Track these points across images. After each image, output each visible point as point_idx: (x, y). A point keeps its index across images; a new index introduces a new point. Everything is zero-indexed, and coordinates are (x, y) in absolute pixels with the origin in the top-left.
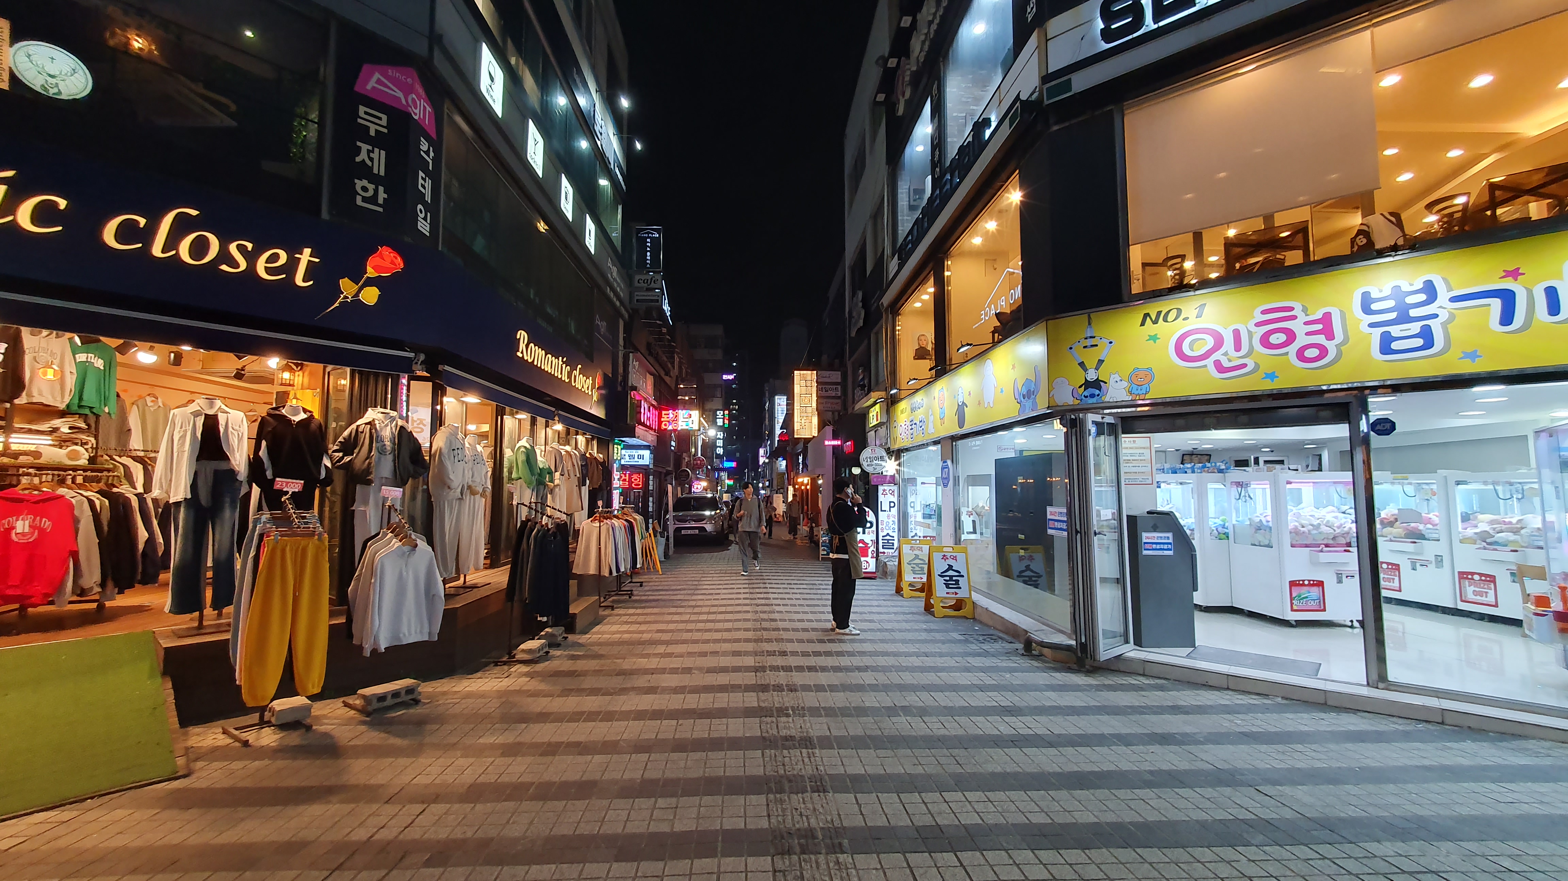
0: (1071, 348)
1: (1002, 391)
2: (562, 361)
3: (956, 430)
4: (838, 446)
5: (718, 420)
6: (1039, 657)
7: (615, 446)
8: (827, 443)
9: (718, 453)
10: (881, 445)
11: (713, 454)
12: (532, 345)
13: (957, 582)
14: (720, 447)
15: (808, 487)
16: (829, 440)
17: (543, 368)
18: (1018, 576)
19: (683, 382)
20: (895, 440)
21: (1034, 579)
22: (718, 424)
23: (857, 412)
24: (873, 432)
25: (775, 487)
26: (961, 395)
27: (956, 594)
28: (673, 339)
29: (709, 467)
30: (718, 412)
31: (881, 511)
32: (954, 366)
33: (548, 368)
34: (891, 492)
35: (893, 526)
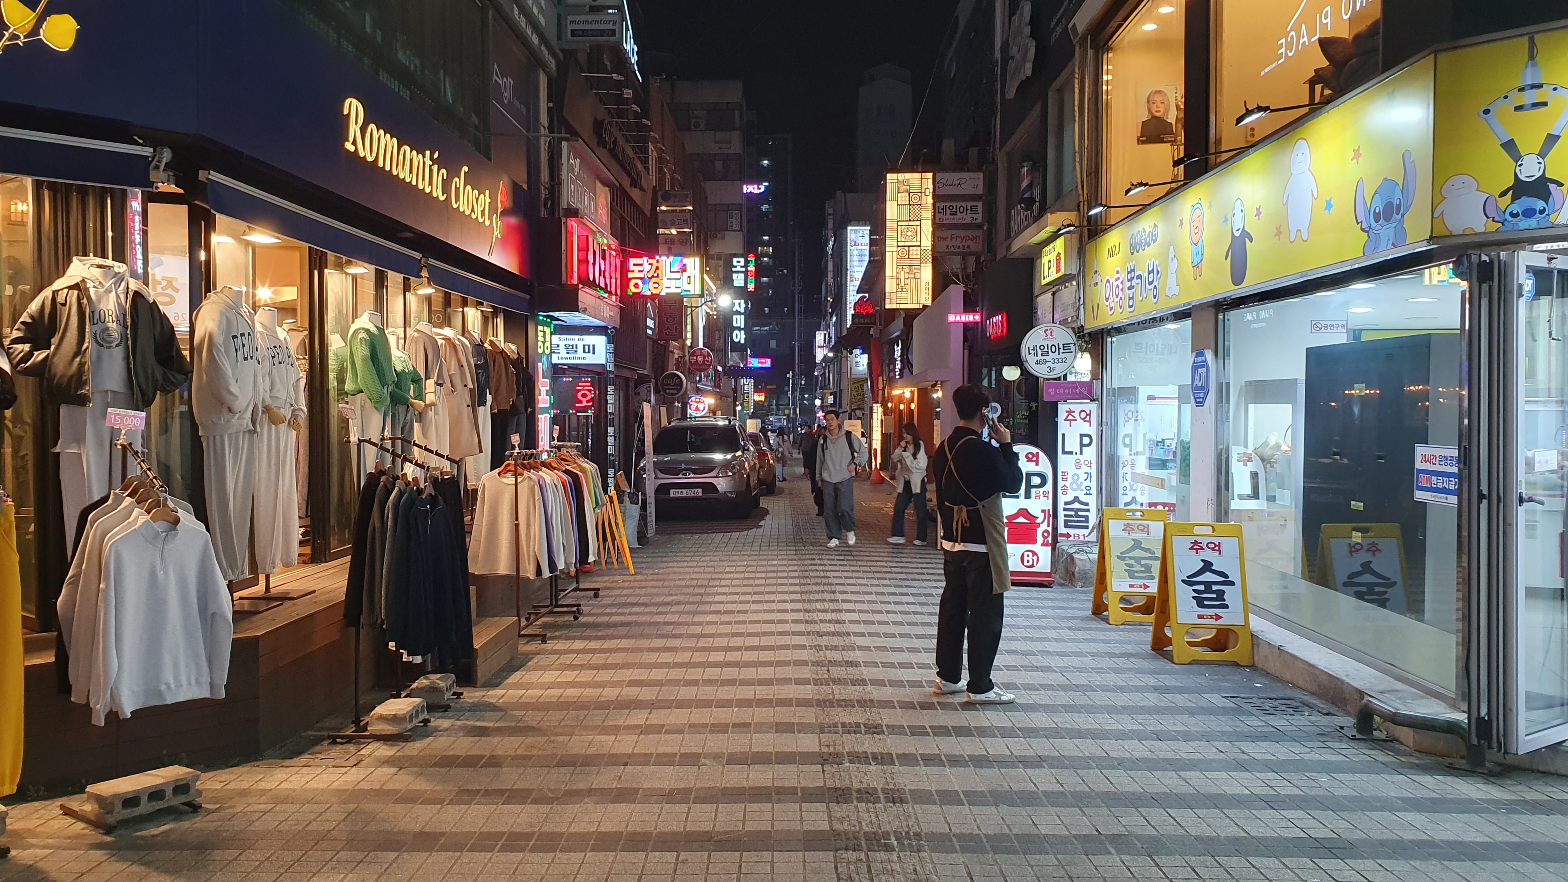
0: (1487, 112)
1: (1329, 206)
2: (431, 159)
3: (1227, 289)
4: (976, 323)
5: (735, 276)
6: (1388, 743)
7: (540, 328)
8: (952, 318)
9: (736, 340)
10: (1064, 322)
11: (725, 343)
12: (372, 126)
13: (1221, 595)
14: (739, 329)
15: (913, 406)
16: (956, 314)
17: (395, 173)
18: (1345, 584)
19: (666, 199)
20: (1096, 310)
21: (1377, 589)
22: (735, 284)
23: (1017, 255)
24: (1049, 296)
25: (846, 407)
26: (1239, 215)
27: (1218, 617)
28: (645, 113)
29: (720, 368)
30: (735, 260)
31: (1064, 452)
32: (1225, 156)
33: (403, 174)
34: (1083, 415)
35: (1087, 483)
